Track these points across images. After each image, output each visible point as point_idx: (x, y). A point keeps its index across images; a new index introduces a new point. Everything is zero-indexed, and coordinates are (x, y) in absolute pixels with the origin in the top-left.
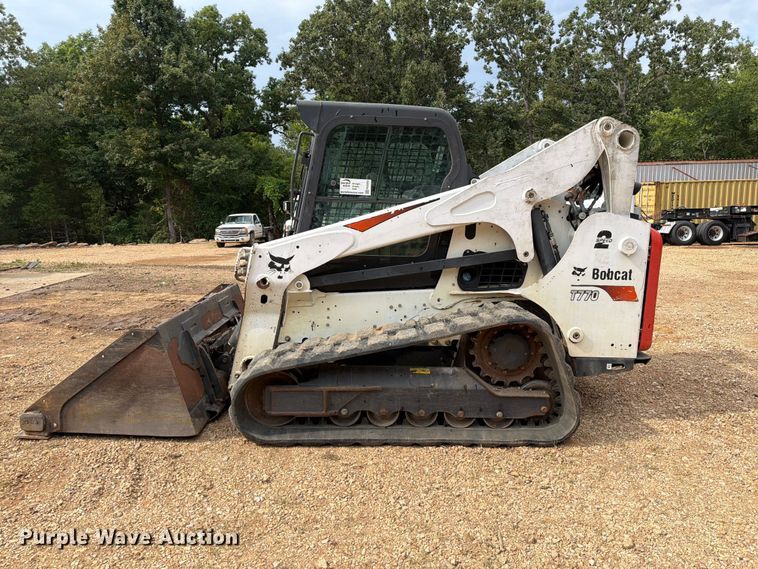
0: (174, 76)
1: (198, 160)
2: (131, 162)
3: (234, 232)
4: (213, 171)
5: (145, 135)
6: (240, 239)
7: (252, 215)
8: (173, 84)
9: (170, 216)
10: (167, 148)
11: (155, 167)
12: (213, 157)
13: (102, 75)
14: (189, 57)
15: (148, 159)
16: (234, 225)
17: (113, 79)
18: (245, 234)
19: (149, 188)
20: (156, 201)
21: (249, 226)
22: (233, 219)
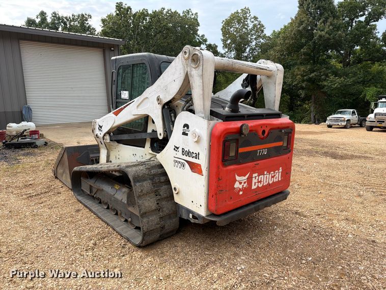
0: (320, 36)
1: (328, 80)
2: (296, 83)
3: (337, 120)
4: (336, 85)
5: (302, 69)
6: (340, 124)
7: (352, 110)
8: (320, 40)
9: (312, 110)
10: (313, 75)
11: (306, 85)
12: (337, 78)
13: (286, 41)
14: (331, 24)
15: (303, 81)
16: (339, 115)
17: (291, 43)
18: (344, 121)
19: (303, 96)
20: (307, 102)
21: (347, 117)
22: (341, 113)
